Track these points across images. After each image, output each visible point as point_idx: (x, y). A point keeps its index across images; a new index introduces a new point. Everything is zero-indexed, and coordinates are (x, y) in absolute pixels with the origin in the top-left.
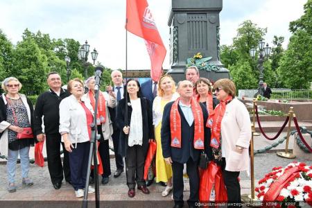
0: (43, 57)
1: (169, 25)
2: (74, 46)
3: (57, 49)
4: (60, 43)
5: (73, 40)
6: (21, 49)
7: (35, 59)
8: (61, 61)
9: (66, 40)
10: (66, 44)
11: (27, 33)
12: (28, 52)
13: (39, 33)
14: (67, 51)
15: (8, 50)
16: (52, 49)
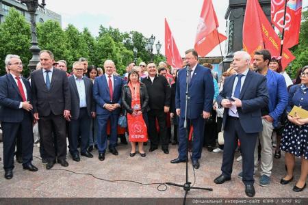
0: (117, 49)
1: (226, 18)
2: (138, 37)
3: (124, 41)
4: (127, 36)
5: (136, 32)
6: (101, 43)
7: (111, 51)
8: (129, 51)
9: (131, 33)
10: (131, 36)
11: (102, 28)
12: (106, 46)
13: (111, 28)
14: (132, 42)
15: (92, 44)
16: (121, 41)
